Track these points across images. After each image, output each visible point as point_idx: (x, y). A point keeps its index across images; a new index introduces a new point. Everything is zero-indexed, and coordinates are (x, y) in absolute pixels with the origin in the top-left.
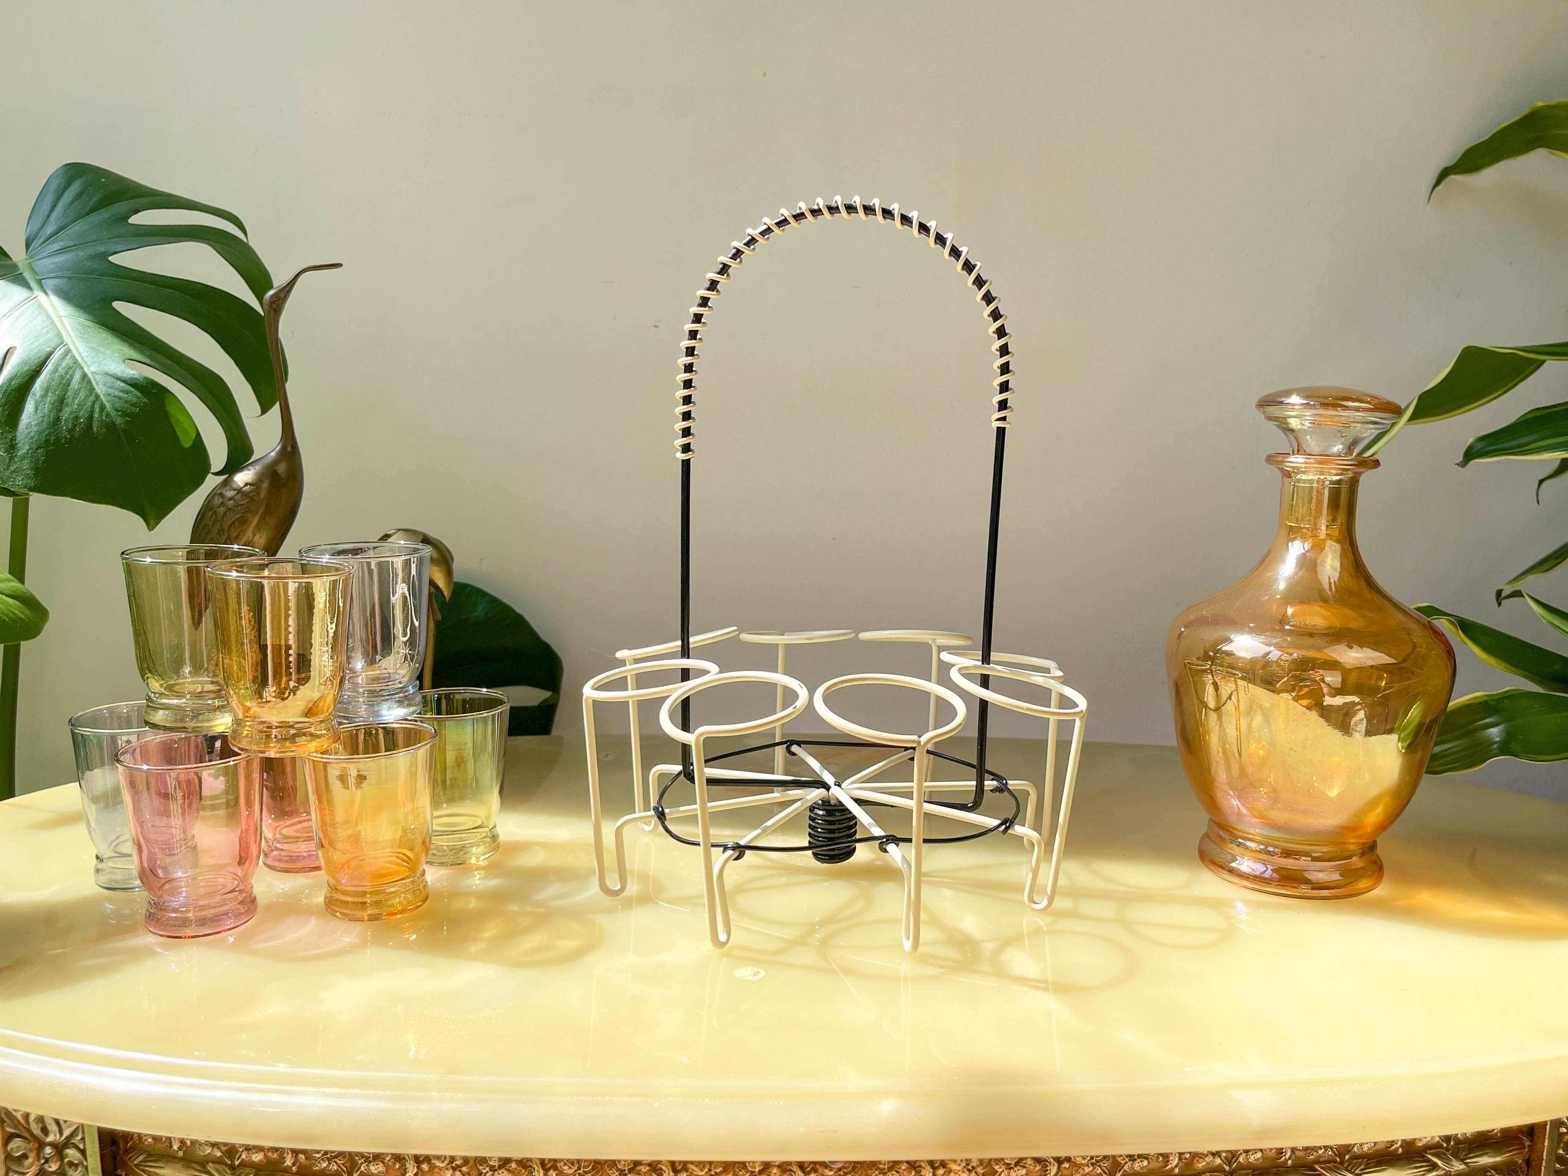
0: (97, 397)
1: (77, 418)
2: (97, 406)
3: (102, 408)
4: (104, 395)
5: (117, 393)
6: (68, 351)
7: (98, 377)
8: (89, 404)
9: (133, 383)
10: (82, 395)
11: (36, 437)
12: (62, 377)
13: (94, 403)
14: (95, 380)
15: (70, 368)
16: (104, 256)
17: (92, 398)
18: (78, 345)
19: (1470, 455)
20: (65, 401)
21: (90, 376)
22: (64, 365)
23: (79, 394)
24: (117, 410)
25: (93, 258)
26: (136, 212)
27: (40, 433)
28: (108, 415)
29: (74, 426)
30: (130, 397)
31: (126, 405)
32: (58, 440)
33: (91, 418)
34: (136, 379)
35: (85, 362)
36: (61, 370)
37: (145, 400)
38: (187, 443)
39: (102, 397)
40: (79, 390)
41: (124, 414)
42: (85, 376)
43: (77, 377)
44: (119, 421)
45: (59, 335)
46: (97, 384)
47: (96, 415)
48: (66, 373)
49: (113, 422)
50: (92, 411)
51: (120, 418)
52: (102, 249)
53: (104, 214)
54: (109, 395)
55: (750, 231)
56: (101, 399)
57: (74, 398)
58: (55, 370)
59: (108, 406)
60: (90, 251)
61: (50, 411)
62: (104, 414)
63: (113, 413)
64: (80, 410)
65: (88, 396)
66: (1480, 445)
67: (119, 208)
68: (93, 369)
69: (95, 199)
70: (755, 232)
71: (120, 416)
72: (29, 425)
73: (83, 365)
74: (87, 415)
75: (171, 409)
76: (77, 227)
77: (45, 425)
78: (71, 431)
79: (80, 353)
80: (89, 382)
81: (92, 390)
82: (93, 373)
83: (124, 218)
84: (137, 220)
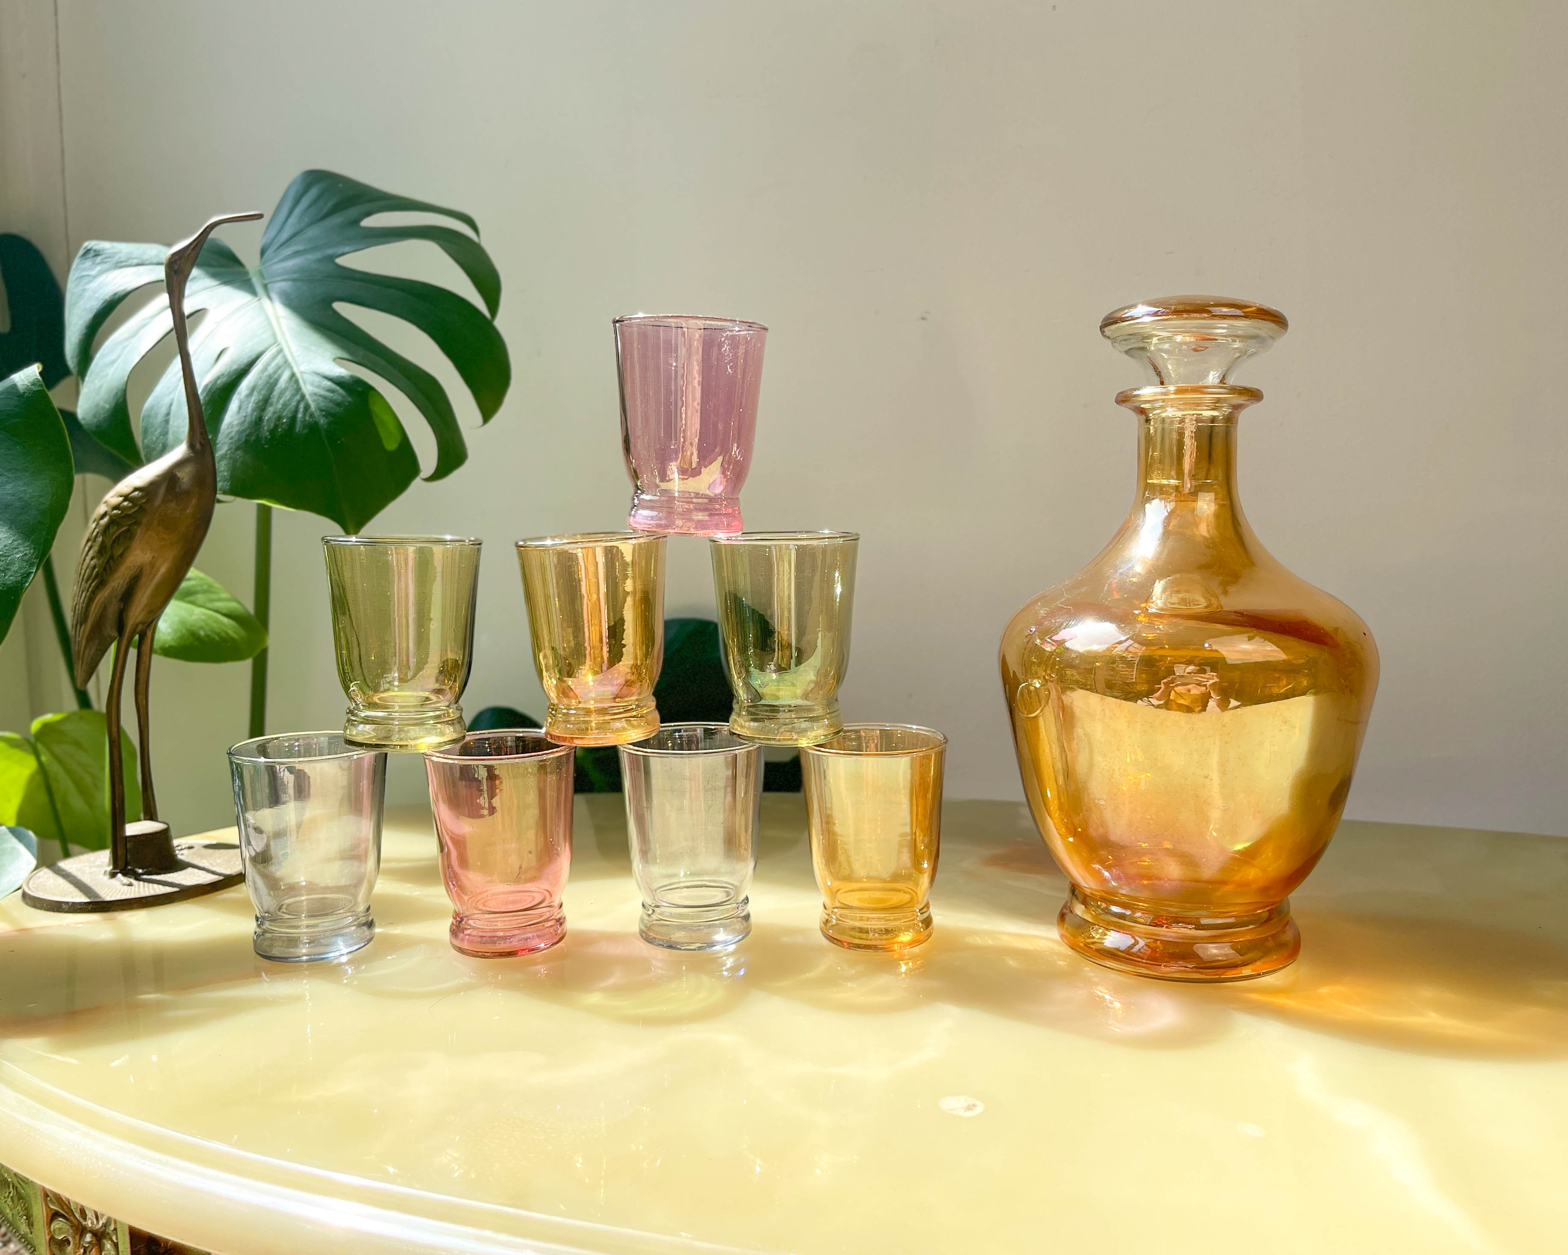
0: (303, 397)
1: (280, 418)
2: (302, 406)
3: (307, 407)
4: (310, 395)
5: (323, 392)
6: (280, 351)
7: (307, 377)
8: (294, 404)
9: (339, 382)
10: (288, 395)
11: (236, 438)
12: (270, 377)
13: (299, 402)
14: (303, 379)
15: (279, 368)
16: (332, 259)
17: (298, 397)
18: (291, 344)
20: (270, 401)
21: (298, 375)
22: (273, 364)
23: (284, 393)
24: (321, 410)
25: (320, 261)
26: (369, 214)
27: (240, 432)
28: (312, 415)
29: (276, 426)
30: (335, 397)
31: (331, 405)
32: (258, 439)
33: (293, 418)
34: (343, 377)
35: (296, 362)
36: (271, 369)
37: (350, 399)
38: (391, 445)
39: (308, 397)
40: (286, 389)
41: (327, 413)
42: (293, 375)
43: (286, 376)
44: (322, 421)
45: (274, 335)
46: (305, 383)
47: (300, 415)
48: (275, 373)
49: (316, 423)
50: (296, 411)
51: (324, 419)
52: (330, 251)
53: (337, 219)
54: (315, 394)
56: (307, 399)
57: (279, 398)
58: (265, 369)
59: (313, 407)
60: (318, 255)
61: (253, 410)
62: (308, 414)
63: (317, 413)
64: (284, 410)
65: (294, 396)
67: (353, 212)
68: (303, 368)
69: (330, 204)
71: (324, 416)
72: (231, 425)
73: (293, 365)
74: (290, 415)
75: (376, 409)
76: (311, 232)
77: (246, 425)
78: (273, 431)
79: (291, 353)
80: (297, 382)
81: (298, 389)
82: (302, 372)
83: (356, 222)
84: (369, 222)
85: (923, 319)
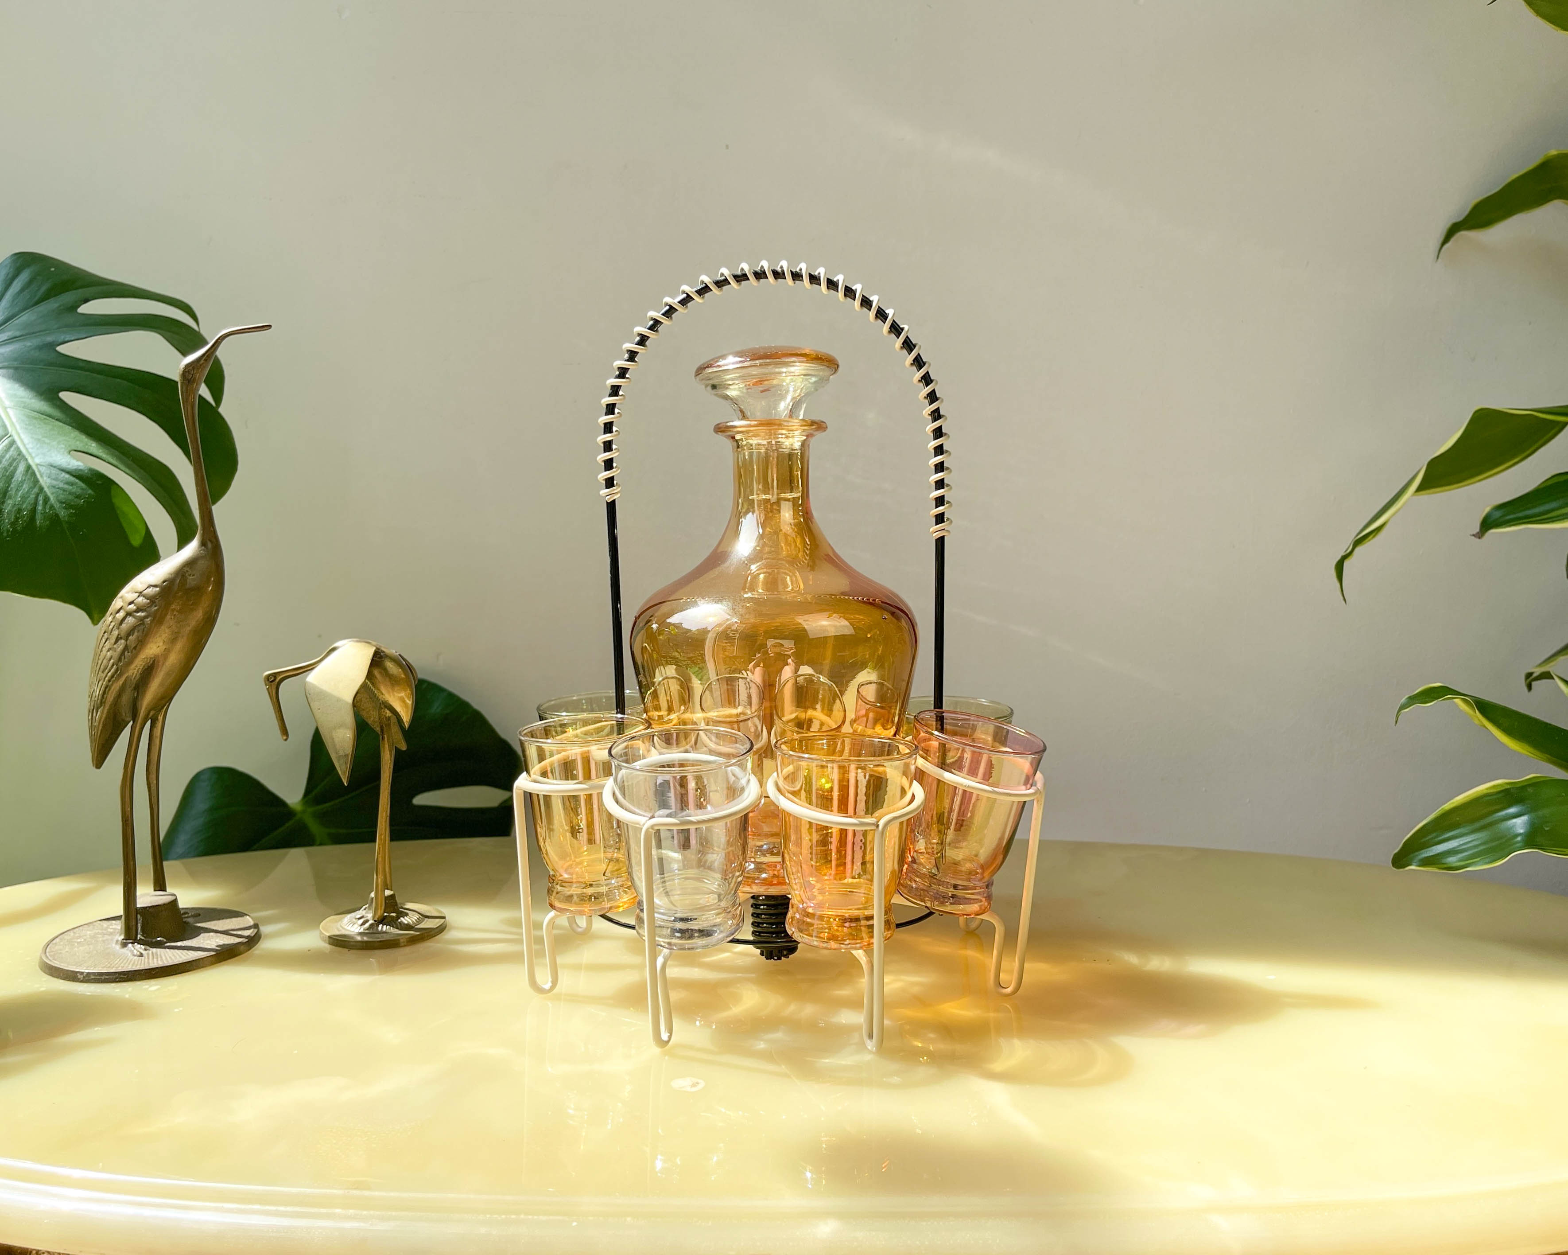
0: (41, 489)
1: (19, 511)
2: (41, 498)
3: (46, 500)
4: (48, 487)
5: (61, 485)
6: (13, 443)
7: (43, 469)
8: (33, 496)
9: (78, 475)
10: (26, 487)
12: (6, 470)
13: (37, 495)
14: (39, 471)
15: (14, 460)
16: (52, 346)
17: (36, 490)
18: (23, 436)
19: (1487, 524)
20: (8, 494)
21: (34, 467)
22: (8, 456)
23: (22, 486)
24: (61, 503)
25: (40, 348)
26: (86, 301)
28: (52, 507)
29: (17, 519)
30: (74, 489)
31: (70, 497)
33: (34, 510)
34: (81, 470)
35: (30, 454)
36: (5, 462)
37: (90, 491)
38: (135, 540)
39: (46, 489)
40: (22, 482)
41: (68, 505)
42: (29, 467)
43: (21, 468)
44: (62, 513)
45: (4, 426)
46: (41, 476)
47: (40, 508)
48: (10, 465)
49: (57, 515)
50: (36, 503)
51: (64, 511)
52: (50, 339)
53: (52, 304)
54: (54, 487)
55: (668, 300)
56: (45, 492)
57: (17, 491)
59: (52, 499)
60: (35, 342)
62: (48, 507)
63: (57, 505)
64: (23, 502)
65: (32, 488)
66: (1498, 514)
67: (67, 298)
68: (37, 461)
69: (44, 289)
70: (674, 301)
71: (65, 508)
73: (27, 456)
74: (29, 508)
75: (117, 501)
76: (25, 317)
78: (13, 524)
79: (24, 445)
80: (34, 474)
81: (36, 481)
82: (37, 465)
83: (74, 308)
84: (88, 308)
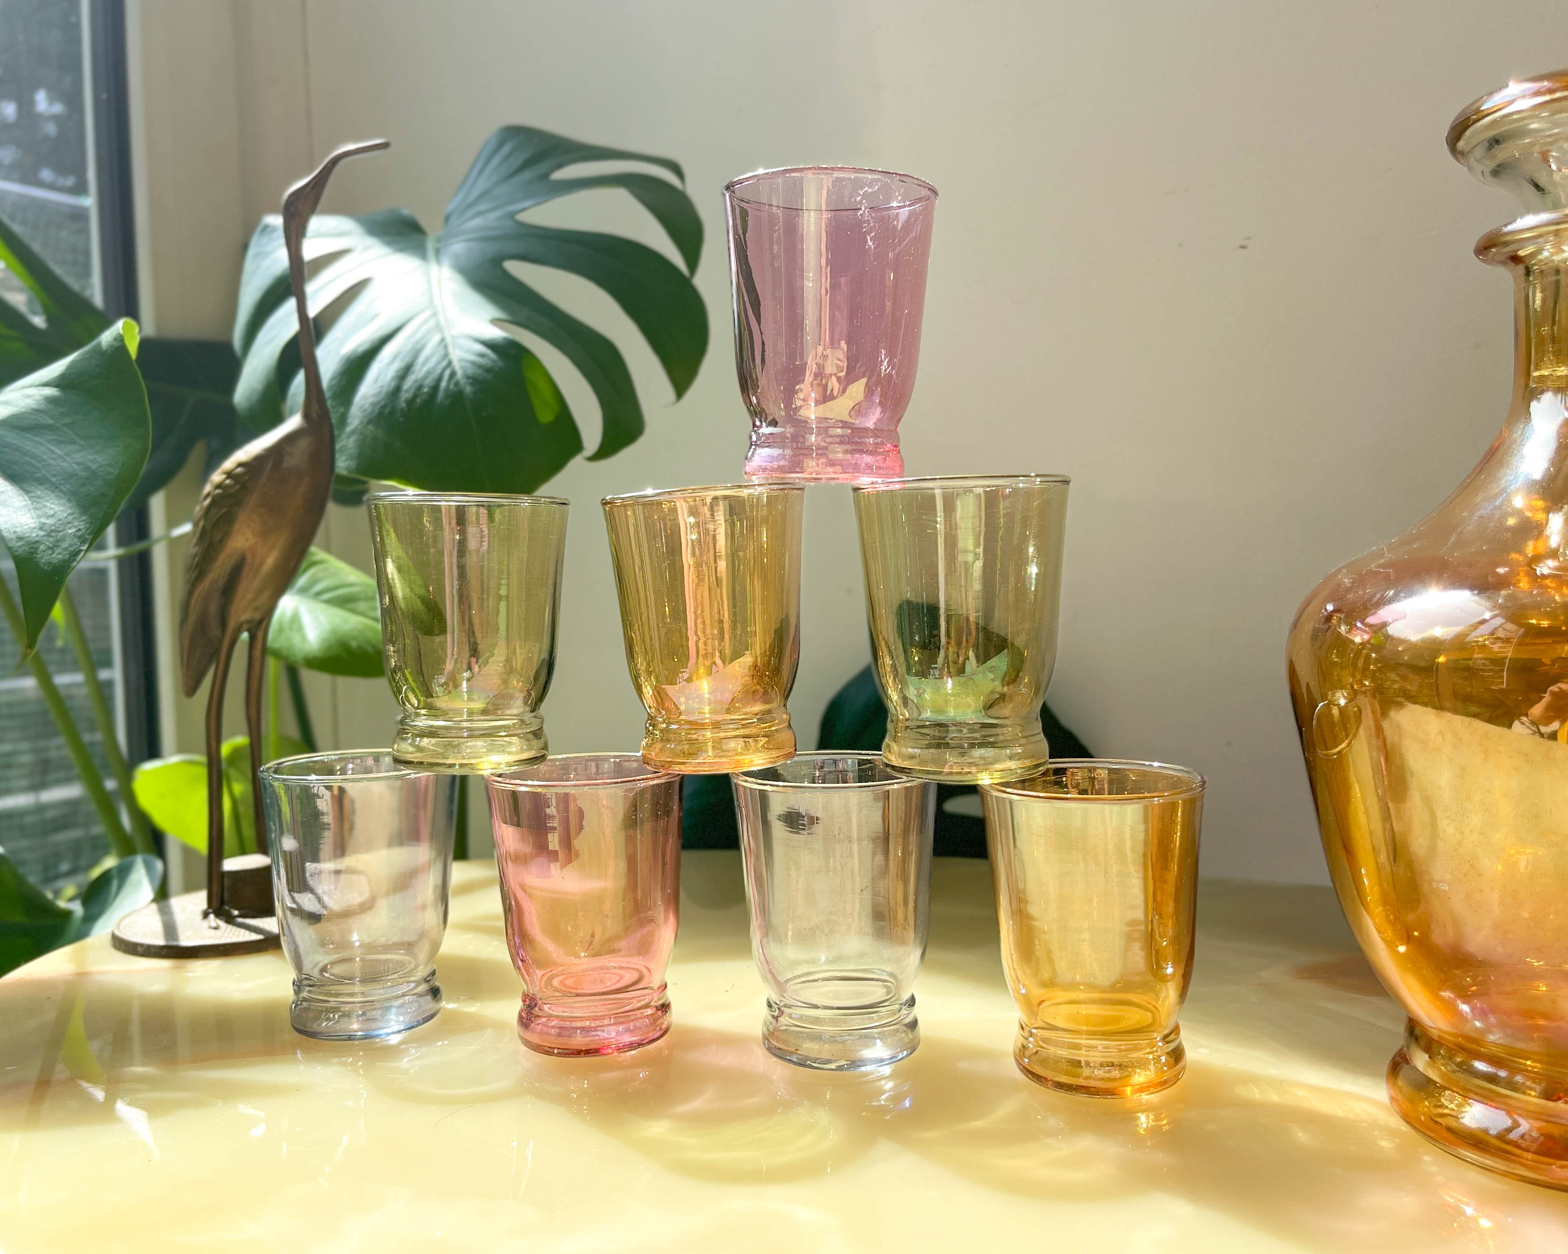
0: (450, 364)
1: (420, 387)
2: (447, 373)
3: (453, 374)
4: (458, 361)
5: (473, 357)
6: (435, 314)
7: (458, 341)
8: (439, 371)
9: (491, 345)
10: (433, 361)
11: (369, 410)
12: (418, 342)
13: (444, 370)
14: (454, 344)
15: (429, 332)
16: (512, 215)
17: (444, 363)
18: (448, 307)
20: (412, 369)
21: (449, 340)
22: (424, 328)
23: (429, 360)
24: (468, 378)
25: (500, 219)
26: (560, 166)
27: (374, 404)
28: (457, 383)
29: (415, 396)
30: (485, 362)
31: (479, 371)
32: (393, 411)
33: (436, 387)
34: (496, 339)
35: (449, 325)
36: (419, 336)
37: (501, 363)
38: (546, 416)
39: (455, 363)
40: (432, 355)
41: (473, 380)
42: (443, 340)
43: (435, 340)
44: (468, 389)
45: (431, 299)
46: (455, 349)
47: (443, 384)
48: (423, 338)
49: (461, 392)
50: (440, 379)
51: (470, 387)
52: (513, 208)
53: (527, 175)
54: (464, 360)
56: (454, 366)
57: (424, 364)
58: (414, 334)
59: (460, 374)
60: (499, 213)
61: (393, 379)
62: (453, 381)
63: (463, 381)
64: (427, 378)
65: (440, 362)
67: (545, 166)
68: (456, 332)
69: (521, 160)
71: (472, 384)
72: (365, 398)
73: (445, 328)
74: (432, 384)
75: (529, 373)
77: (382, 395)
78: (410, 402)
79: (446, 316)
80: (446, 347)
81: (446, 355)
82: (453, 337)
83: (545, 176)
84: (560, 175)
85: (1243, 247)
